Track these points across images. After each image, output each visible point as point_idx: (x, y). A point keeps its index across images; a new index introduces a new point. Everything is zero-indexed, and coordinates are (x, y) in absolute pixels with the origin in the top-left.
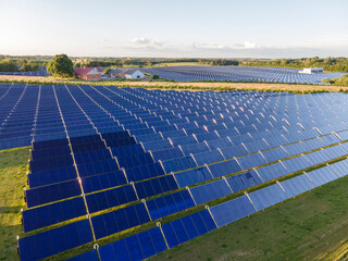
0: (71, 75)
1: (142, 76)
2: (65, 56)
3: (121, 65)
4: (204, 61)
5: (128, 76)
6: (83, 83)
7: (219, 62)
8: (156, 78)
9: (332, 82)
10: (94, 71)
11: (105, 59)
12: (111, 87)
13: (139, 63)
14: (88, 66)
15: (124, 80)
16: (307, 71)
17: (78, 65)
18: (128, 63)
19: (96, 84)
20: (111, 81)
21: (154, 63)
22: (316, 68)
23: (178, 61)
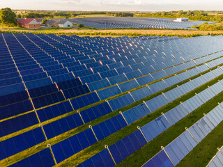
0: (16, 25)
1: (71, 25)
2: (9, 9)
3: (52, 16)
4: (110, 13)
5: (61, 26)
6: (27, 31)
7: (120, 14)
8: (81, 26)
9: (198, 28)
10: (34, 22)
11: (39, 11)
12: (50, 35)
13: (65, 15)
14: (28, 17)
15: (58, 28)
16: (179, 20)
17: (20, 16)
18: (57, 14)
19: (38, 32)
20: (49, 29)
21: (75, 15)
22: (184, 18)
23: (92, 13)
